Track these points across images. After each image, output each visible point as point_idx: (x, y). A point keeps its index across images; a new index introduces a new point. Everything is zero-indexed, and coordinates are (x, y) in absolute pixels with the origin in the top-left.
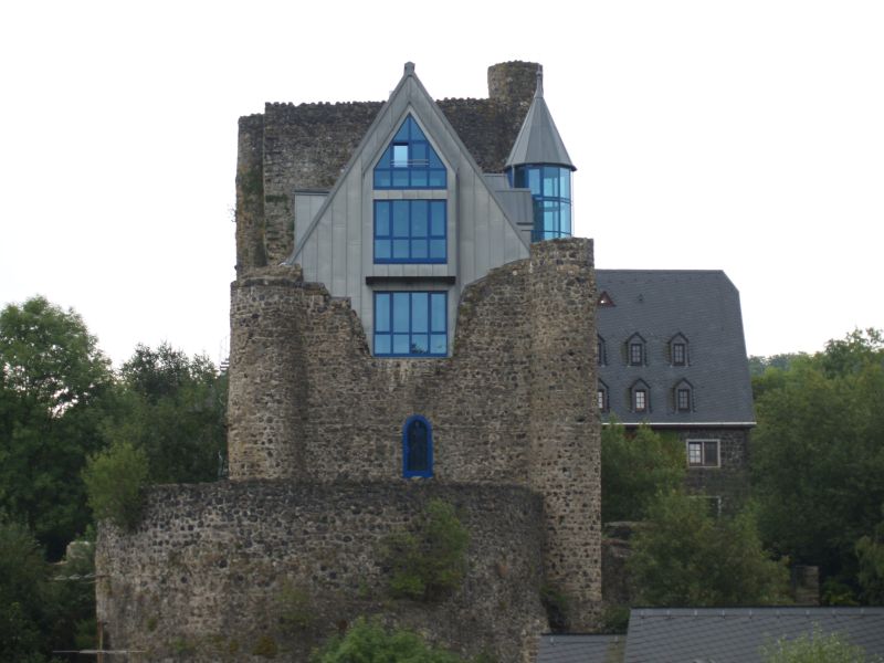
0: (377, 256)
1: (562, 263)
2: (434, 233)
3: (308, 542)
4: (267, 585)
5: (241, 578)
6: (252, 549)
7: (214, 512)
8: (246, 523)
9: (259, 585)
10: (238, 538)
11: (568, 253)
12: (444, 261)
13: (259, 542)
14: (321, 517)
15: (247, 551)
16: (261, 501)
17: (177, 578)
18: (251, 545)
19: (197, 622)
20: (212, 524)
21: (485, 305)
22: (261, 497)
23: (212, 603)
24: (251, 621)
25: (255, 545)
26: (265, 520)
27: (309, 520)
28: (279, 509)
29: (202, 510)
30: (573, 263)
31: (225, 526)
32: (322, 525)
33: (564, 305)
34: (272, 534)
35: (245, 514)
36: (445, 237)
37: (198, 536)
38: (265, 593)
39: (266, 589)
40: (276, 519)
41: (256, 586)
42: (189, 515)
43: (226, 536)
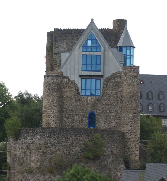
0: (82, 69)
1: (131, 72)
2: (97, 64)
3: (63, 144)
4: (52, 155)
5: (45, 153)
6: (48, 145)
7: (38, 135)
8: (47, 138)
9: (50, 154)
10: (45, 142)
11: (132, 70)
12: (100, 71)
13: (50, 143)
14: (66, 137)
15: (47, 146)
16: (51, 133)
17: (28, 152)
18: (48, 144)
19: (33, 164)
20: (38, 138)
21: (110, 83)
22: (51, 132)
23: (37, 159)
24: (47, 164)
25: (49, 144)
26: (52, 138)
27: (63, 138)
28: (55, 135)
29: (35, 135)
30: (134, 72)
31: (41, 139)
32: (67, 139)
33: (131, 83)
34: (53, 141)
35: (46, 136)
36: (100, 65)
37: (34, 141)
38: (51, 157)
39: (52, 156)
40: (54, 138)
41: (49, 155)
42: (32, 136)
43: (41, 142)
